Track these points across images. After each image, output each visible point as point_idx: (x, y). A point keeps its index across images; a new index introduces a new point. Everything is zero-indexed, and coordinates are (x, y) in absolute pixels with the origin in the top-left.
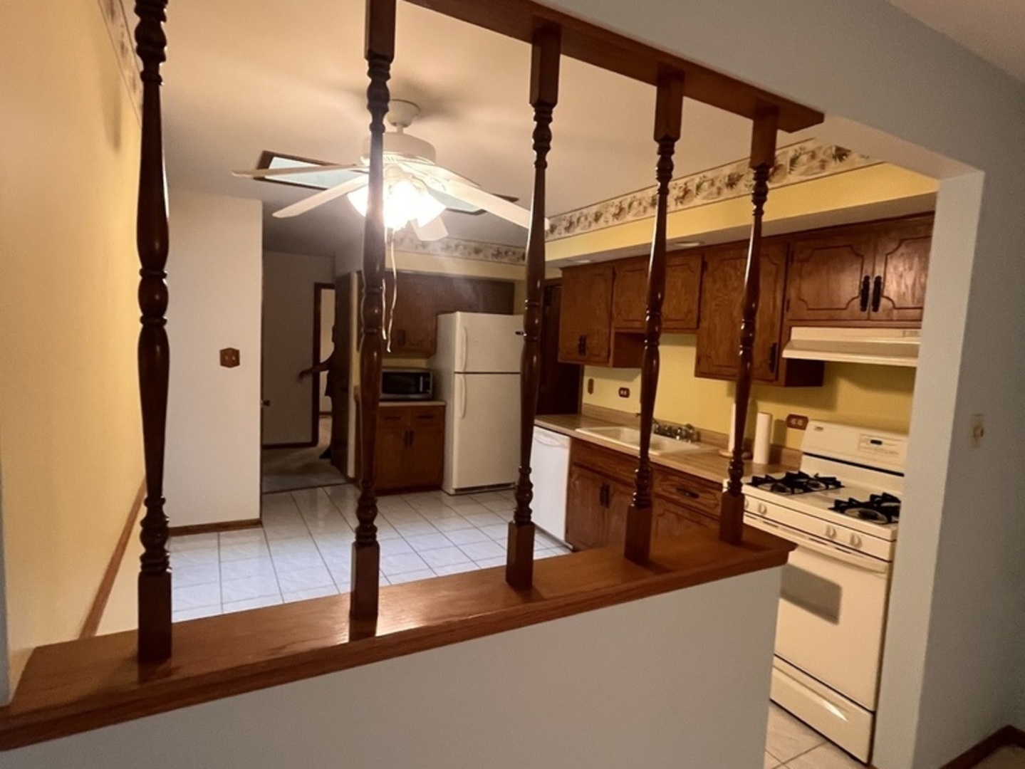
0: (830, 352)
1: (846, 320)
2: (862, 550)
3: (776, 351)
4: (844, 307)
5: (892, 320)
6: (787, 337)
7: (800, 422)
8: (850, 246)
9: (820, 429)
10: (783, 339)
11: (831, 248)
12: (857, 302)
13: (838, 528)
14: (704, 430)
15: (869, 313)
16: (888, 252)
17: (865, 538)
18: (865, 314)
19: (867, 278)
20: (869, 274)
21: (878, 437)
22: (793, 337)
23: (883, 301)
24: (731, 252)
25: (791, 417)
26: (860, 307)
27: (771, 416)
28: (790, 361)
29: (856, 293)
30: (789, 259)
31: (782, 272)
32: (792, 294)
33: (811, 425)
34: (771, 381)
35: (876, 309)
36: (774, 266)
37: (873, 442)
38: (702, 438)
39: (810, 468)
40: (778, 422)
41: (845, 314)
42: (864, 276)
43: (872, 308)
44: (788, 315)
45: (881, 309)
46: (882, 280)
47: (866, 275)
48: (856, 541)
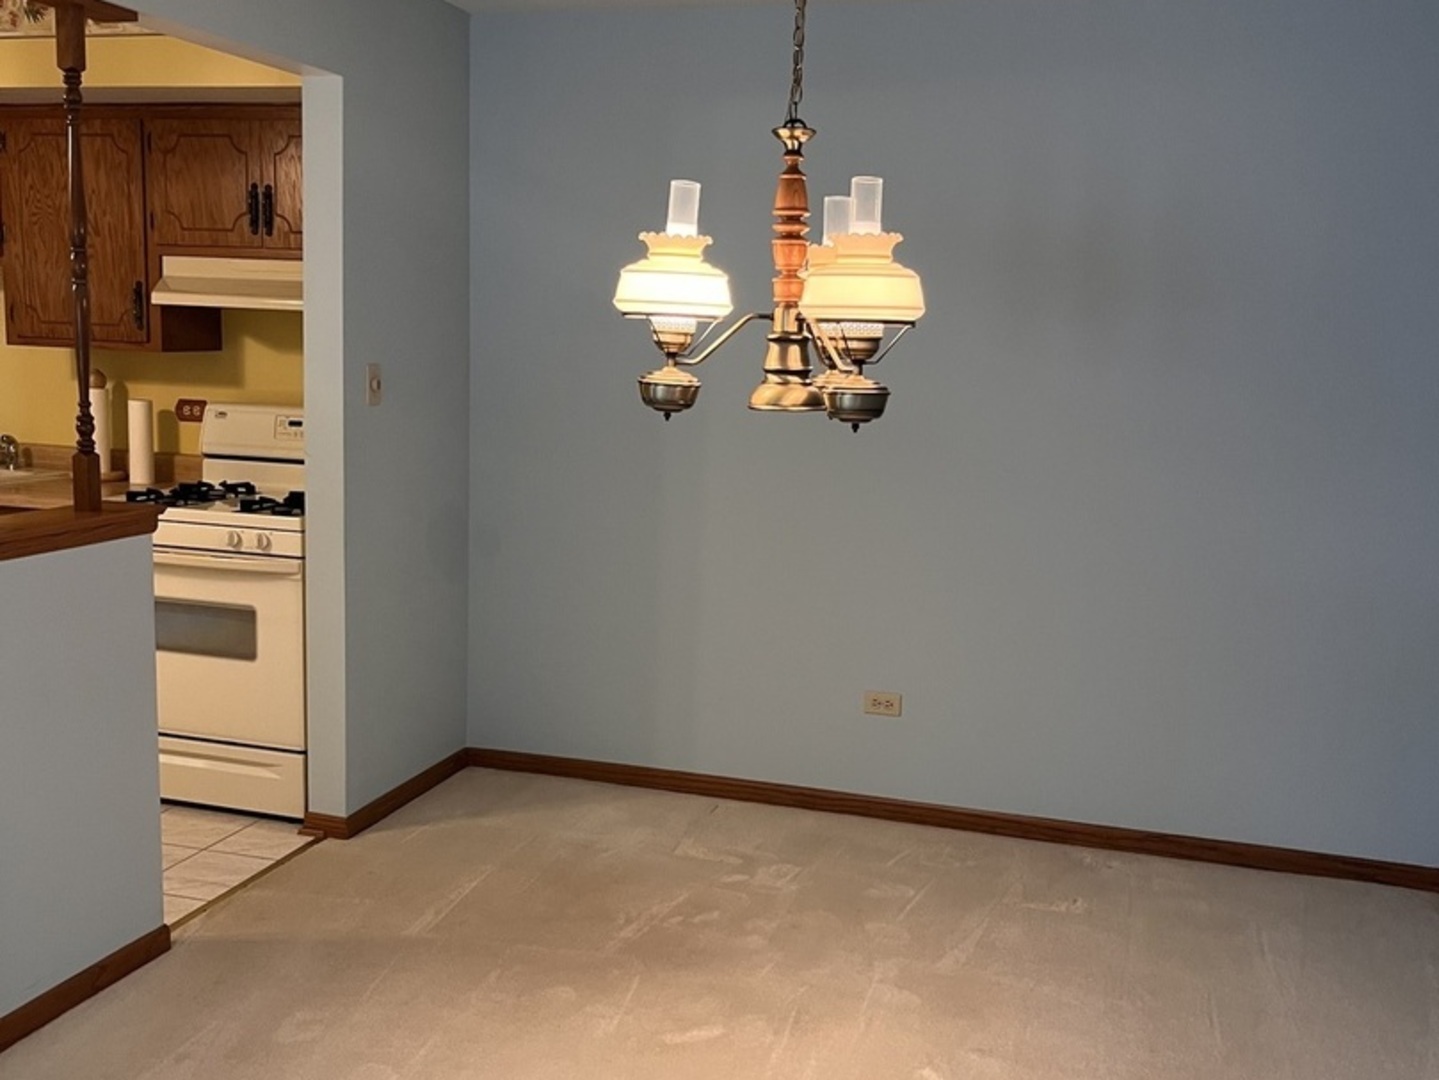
0: (216, 294)
1: (235, 247)
2: (273, 552)
3: (141, 295)
4: (230, 227)
5: (290, 249)
6: (157, 273)
7: (197, 409)
8: (229, 137)
9: (223, 414)
10: (152, 276)
11: (203, 136)
12: (246, 220)
13: (243, 532)
14: (35, 445)
15: (262, 237)
16: (276, 151)
17: (275, 536)
18: (257, 238)
19: (255, 186)
20: (257, 179)
21: (297, 416)
22: (165, 272)
23: (277, 221)
24: (48, 121)
25: (182, 403)
26: (250, 229)
27: (150, 406)
28: (165, 309)
29: (244, 208)
30: (146, 143)
31: (137, 168)
32: (157, 204)
33: (210, 411)
34: (140, 343)
35: (270, 233)
36: (124, 155)
37: (292, 424)
38: (35, 461)
39: (214, 474)
40: (163, 414)
41: (233, 238)
42: (250, 183)
43: (265, 230)
44: (155, 237)
45: (275, 232)
46: (273, 191)
47: (254, 181)
48: (265, 542)
